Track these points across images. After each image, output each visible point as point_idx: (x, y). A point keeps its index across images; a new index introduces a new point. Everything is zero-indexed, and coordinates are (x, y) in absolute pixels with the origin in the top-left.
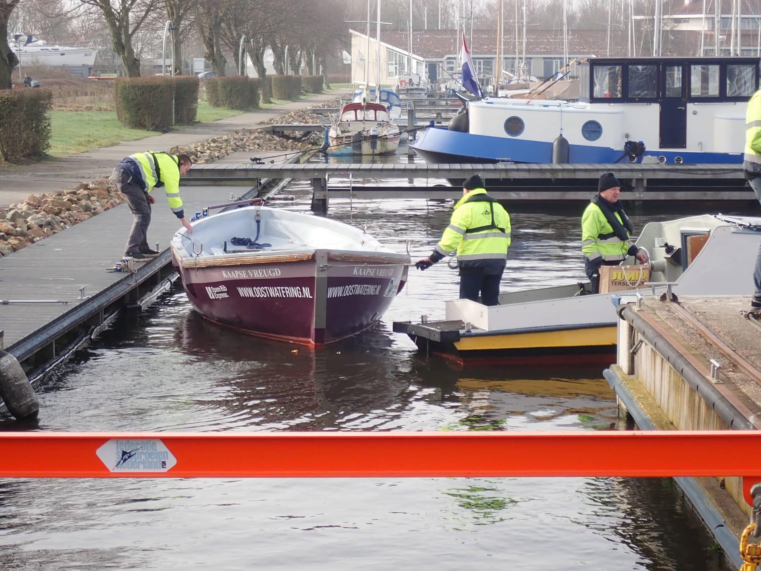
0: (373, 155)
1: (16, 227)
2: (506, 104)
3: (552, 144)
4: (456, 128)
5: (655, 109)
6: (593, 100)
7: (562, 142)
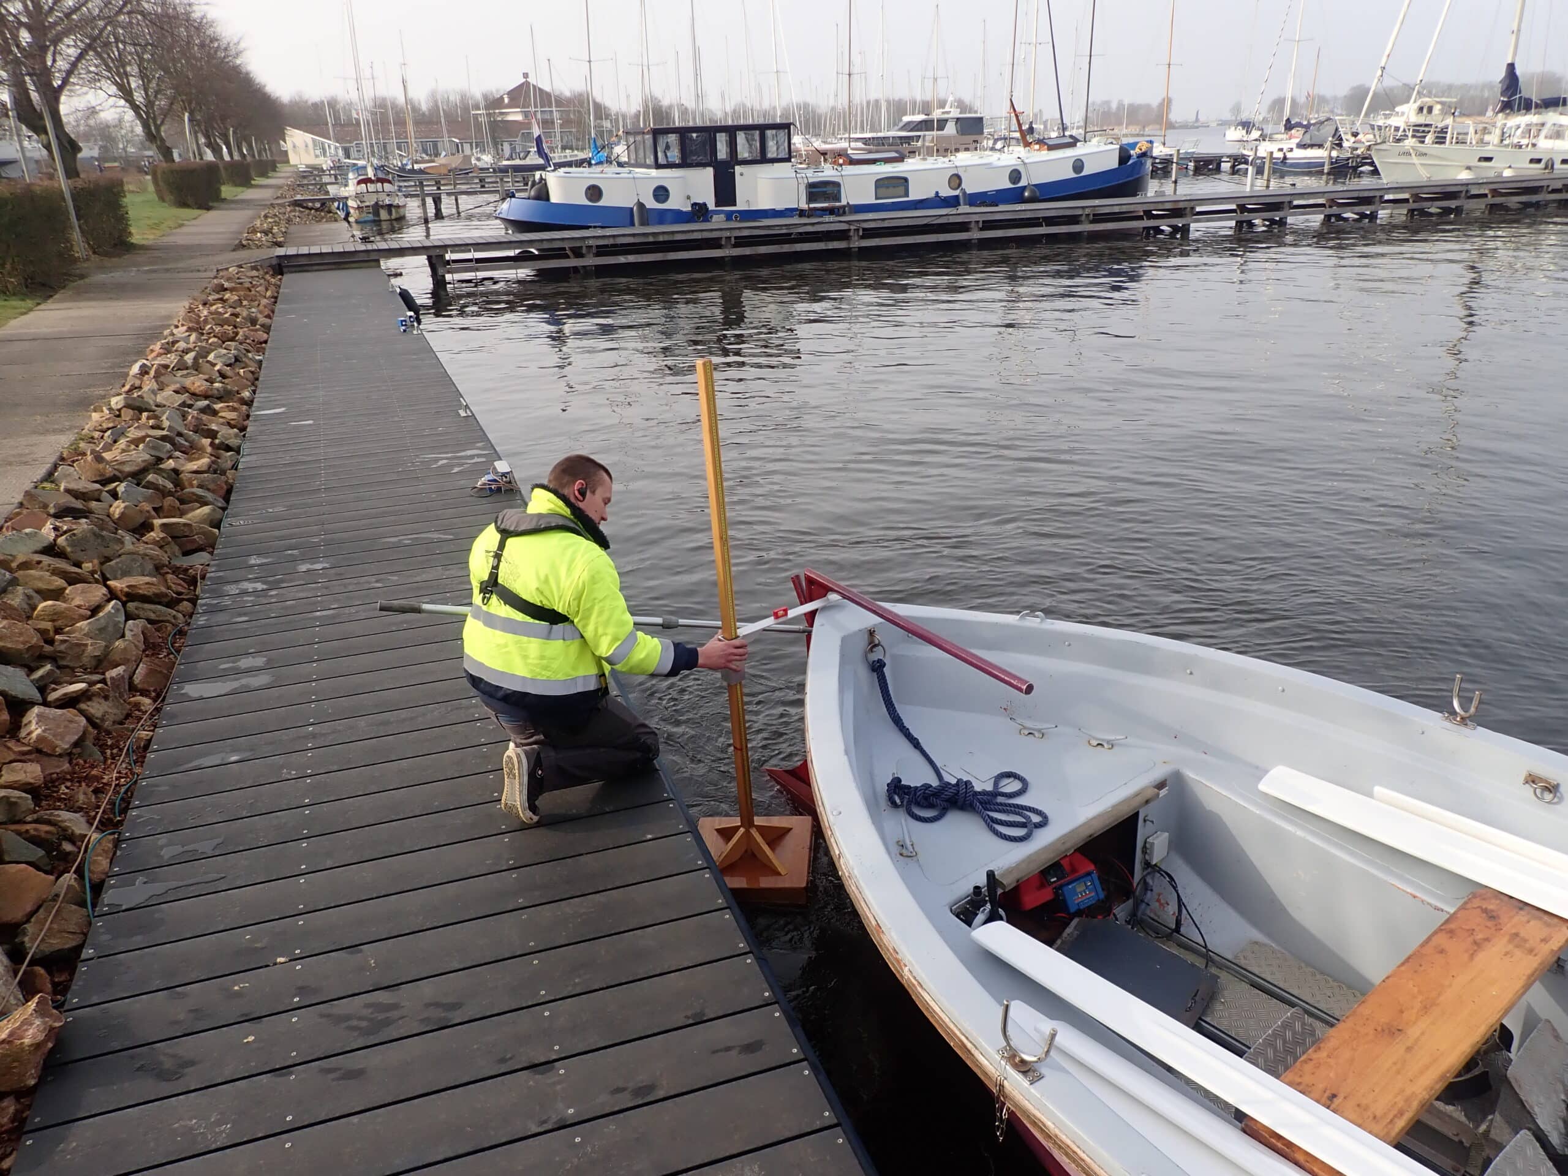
0: (390, 220)
1: (212, 383)
2: (582, 173)
3: (632, 209)
4: (537, 198)
5: (709, 172)
6: (658, 166)
7: (641, 205)
